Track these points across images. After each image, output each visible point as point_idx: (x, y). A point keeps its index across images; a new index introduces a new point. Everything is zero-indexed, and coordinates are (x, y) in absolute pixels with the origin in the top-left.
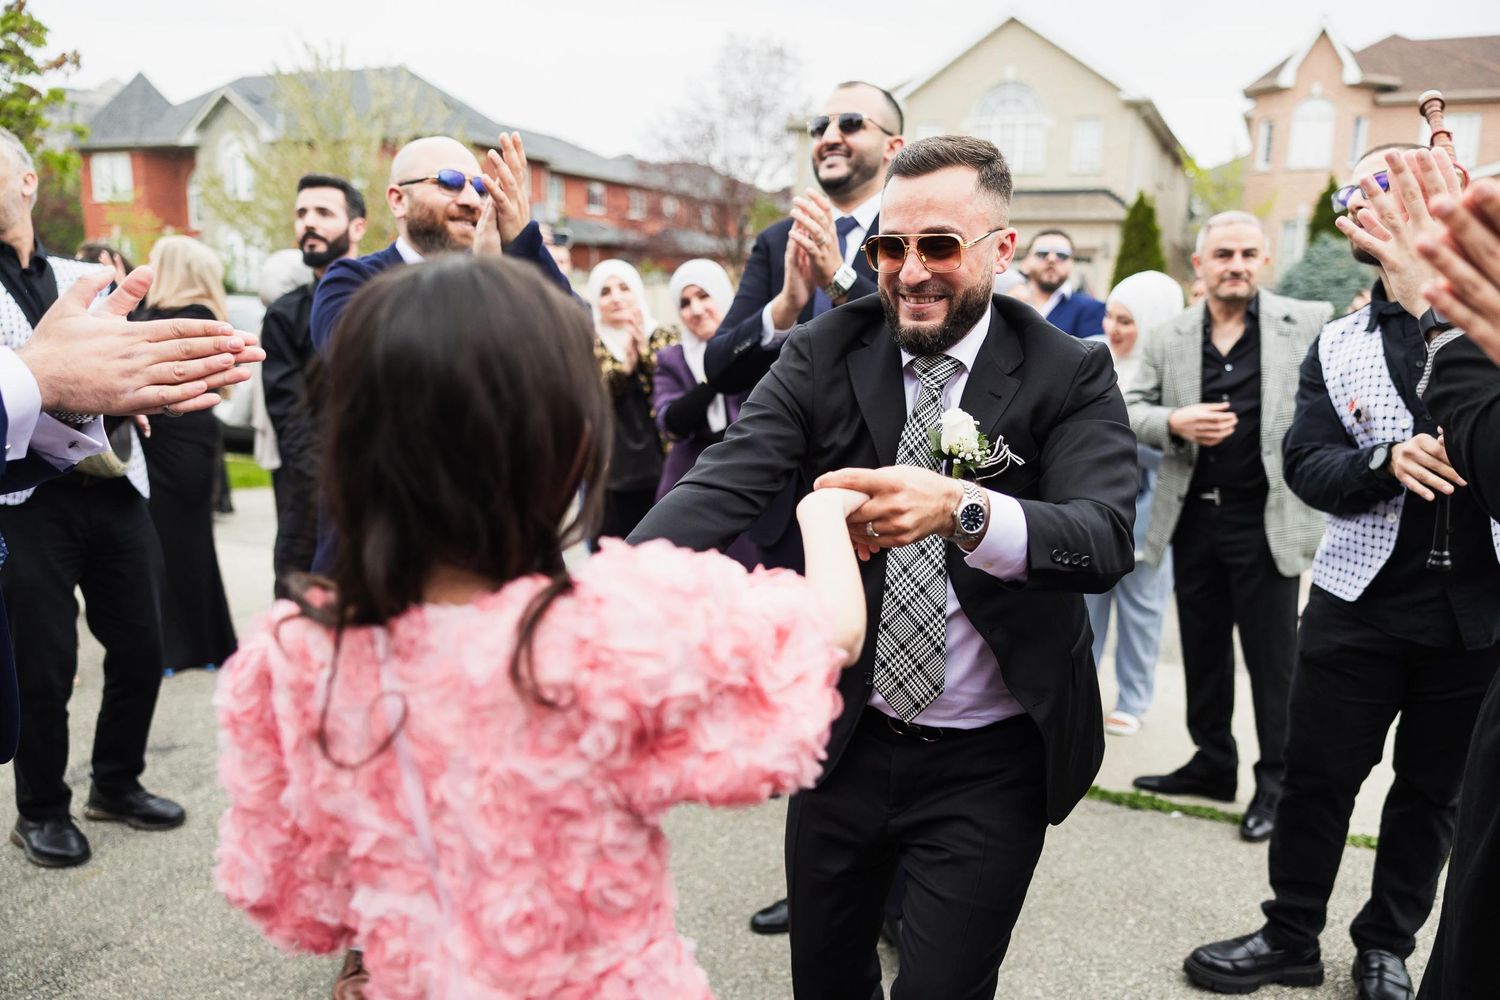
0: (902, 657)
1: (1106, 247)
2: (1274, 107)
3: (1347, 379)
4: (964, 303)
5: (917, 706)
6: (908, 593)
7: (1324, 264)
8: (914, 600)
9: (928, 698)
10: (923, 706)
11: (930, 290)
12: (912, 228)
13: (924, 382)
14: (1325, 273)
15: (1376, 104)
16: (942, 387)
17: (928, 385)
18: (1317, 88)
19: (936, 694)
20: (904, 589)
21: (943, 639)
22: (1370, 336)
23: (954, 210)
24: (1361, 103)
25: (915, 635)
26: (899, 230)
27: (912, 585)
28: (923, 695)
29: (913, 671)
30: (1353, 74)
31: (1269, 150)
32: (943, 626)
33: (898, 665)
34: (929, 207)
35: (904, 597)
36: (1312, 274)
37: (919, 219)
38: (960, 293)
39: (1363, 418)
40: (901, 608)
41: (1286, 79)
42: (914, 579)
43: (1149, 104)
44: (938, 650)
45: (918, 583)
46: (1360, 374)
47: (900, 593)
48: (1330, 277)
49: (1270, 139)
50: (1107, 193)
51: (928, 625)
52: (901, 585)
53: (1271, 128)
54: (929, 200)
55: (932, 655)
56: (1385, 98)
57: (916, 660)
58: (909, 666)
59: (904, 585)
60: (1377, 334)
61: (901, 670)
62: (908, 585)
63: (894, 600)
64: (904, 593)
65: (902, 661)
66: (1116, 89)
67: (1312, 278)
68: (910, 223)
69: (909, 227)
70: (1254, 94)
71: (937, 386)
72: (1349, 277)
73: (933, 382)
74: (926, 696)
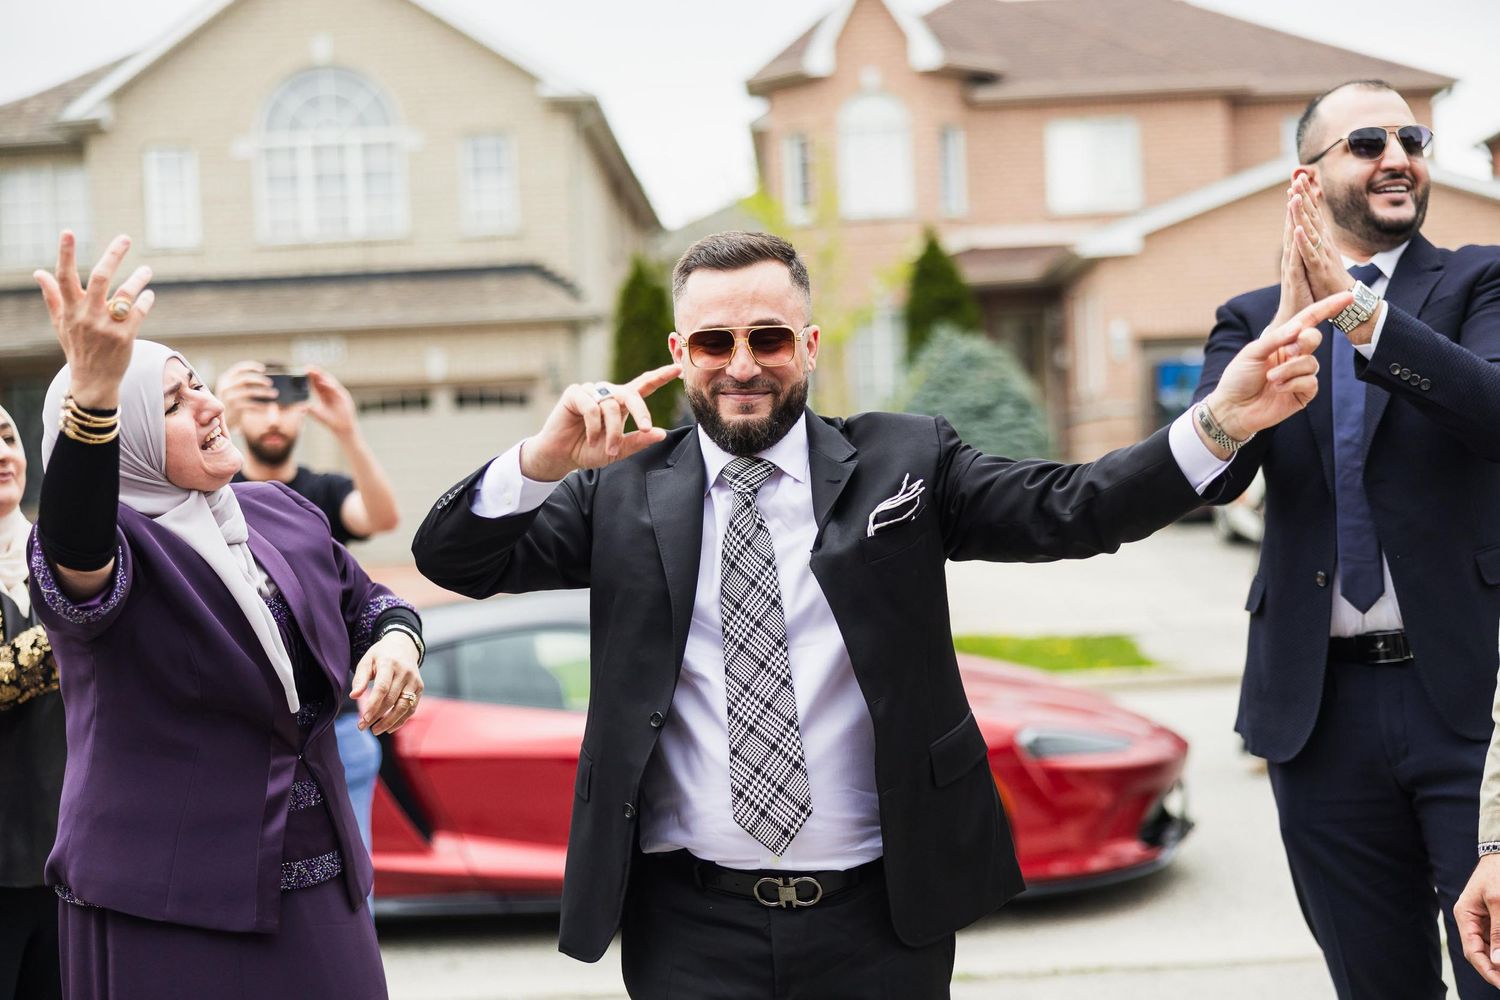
0: (759, 782)
2: (803, 110)
4: (789, 400)
5: (786, 833)
6: (754, 712)
7: (951, 381)
8: (761, 718)
9: (796, 822)
10: (793, 831)
11: (759, 386)
12: (740, 321)
13: (736, 488)
14: (957, 396)
15: (971, 105)
16: (755, 491)
17: (739, 490)
18: (870, 77)
19: (804, 816)
20: (749, 708)
21: (799, 753)
23: (778, 303)
24: (945, 103)
25: (768, 755)
26: (724, 324)
27: (757, 703)
28: (789, 820)
29: (774, 795)
30: (926, 53)
31: (805, 185)
32: (797, 739)
33: (756, 792)
34: (755, 300)
35: (750, 717)
36: (935, 400)
37: (746, 311)
38: (787, 388)
40: (749, 729)
41: (819, 60)
42: (758, 696)
43: (592, 105)
44: (797, 765)
45: (763, 699)
47: (745, 713)
48: (967, 404)
49: (805, 167)
50: (534, 270)
51: (781, 741)
52: (744, 704)
53: (803, 146)
54: (754, 293)
55: (791, 773)
56: (984, 94)
57: (775, 783)
58: (769, 791)
59: (748, 704)
61: (761, 796)
62: (752, 704)
63: (739, 722)
64: (749, 713)
65: (760, 787)
66: (530, 78)
67: (936, 408)
68: (736, 316)
69: (735, 320)
70: (766, 88)
71: (749, 490)
72: (1000, 402)
73: (744, 486)
74: (793, 819)
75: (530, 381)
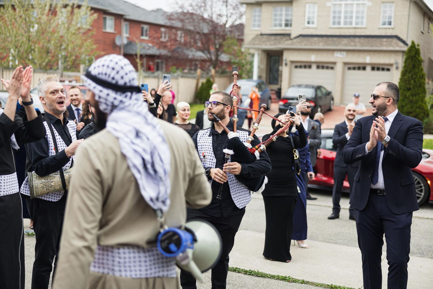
1: (397, 63)
3: (203, 147)
22: (209, 137)
39: (205, 158)
46: (206, 146)
50: (397, 37)
60: (211, 137)
75: (391, 65)
